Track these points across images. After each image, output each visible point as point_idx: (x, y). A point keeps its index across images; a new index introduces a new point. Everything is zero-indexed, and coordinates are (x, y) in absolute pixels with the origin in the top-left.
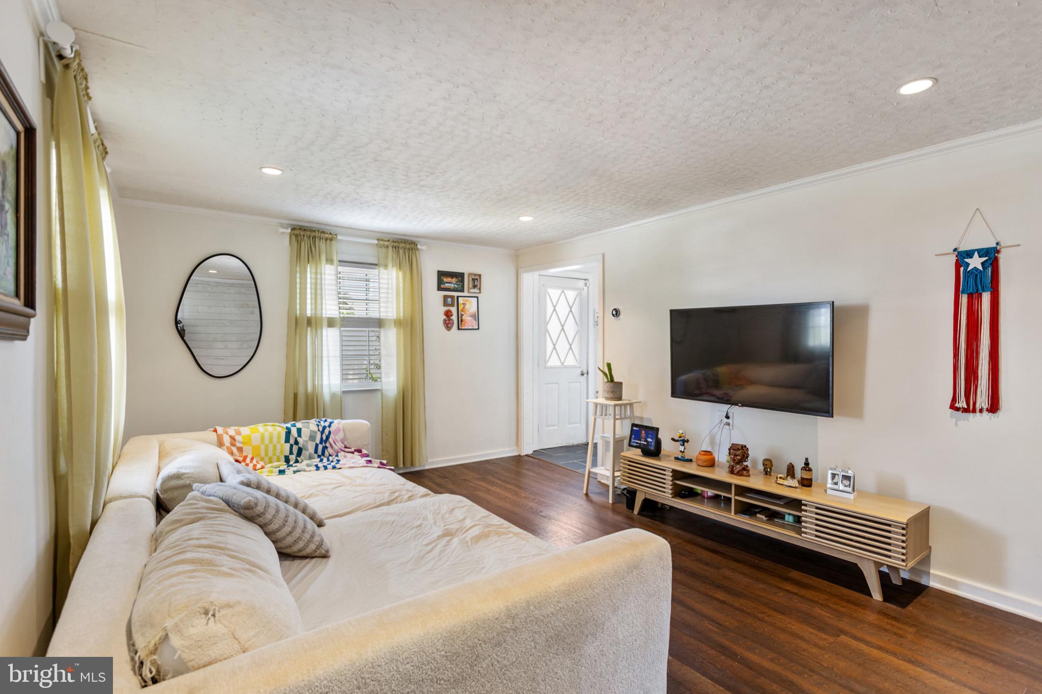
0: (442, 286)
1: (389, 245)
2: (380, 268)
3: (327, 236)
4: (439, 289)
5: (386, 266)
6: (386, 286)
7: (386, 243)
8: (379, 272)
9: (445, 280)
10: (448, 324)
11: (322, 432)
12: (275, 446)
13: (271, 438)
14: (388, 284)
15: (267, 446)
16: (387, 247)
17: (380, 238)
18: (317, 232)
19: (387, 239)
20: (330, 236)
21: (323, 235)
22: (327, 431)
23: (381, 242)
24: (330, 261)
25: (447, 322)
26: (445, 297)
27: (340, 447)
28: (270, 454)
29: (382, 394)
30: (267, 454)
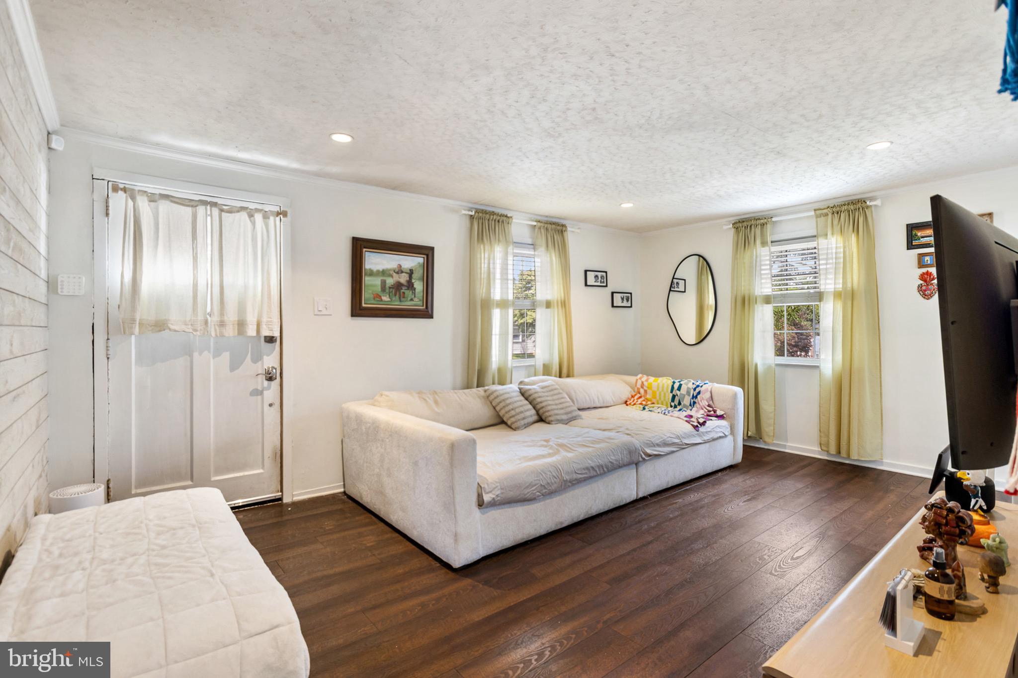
0: (914, 243)
1: (828, 213)
2: (819, 239)
3: (762, 221)
4: (910, 246)
5: (826, 235)
6: (825, 257)
7: (825, 211)
8: (818, 243)
9: (919, 234)
10: (925, 291)
11: (695, 389)
12: (665, 394)
13: (663, 388)
14: (827, 254)
15: (660, 393)
16: (827, 215)
17: (816, 208)
18: (753, 221)
19: (826, 207)
20: (766, 220)
21: (758, 222)
22: (697, 390)
23: (818, 212)
24: (764, 244)
25: (924, 288)
26: (921, 256)
27: (704, 404)
28: (662, 399)
29: (820, 372)
30: (660, 398)
